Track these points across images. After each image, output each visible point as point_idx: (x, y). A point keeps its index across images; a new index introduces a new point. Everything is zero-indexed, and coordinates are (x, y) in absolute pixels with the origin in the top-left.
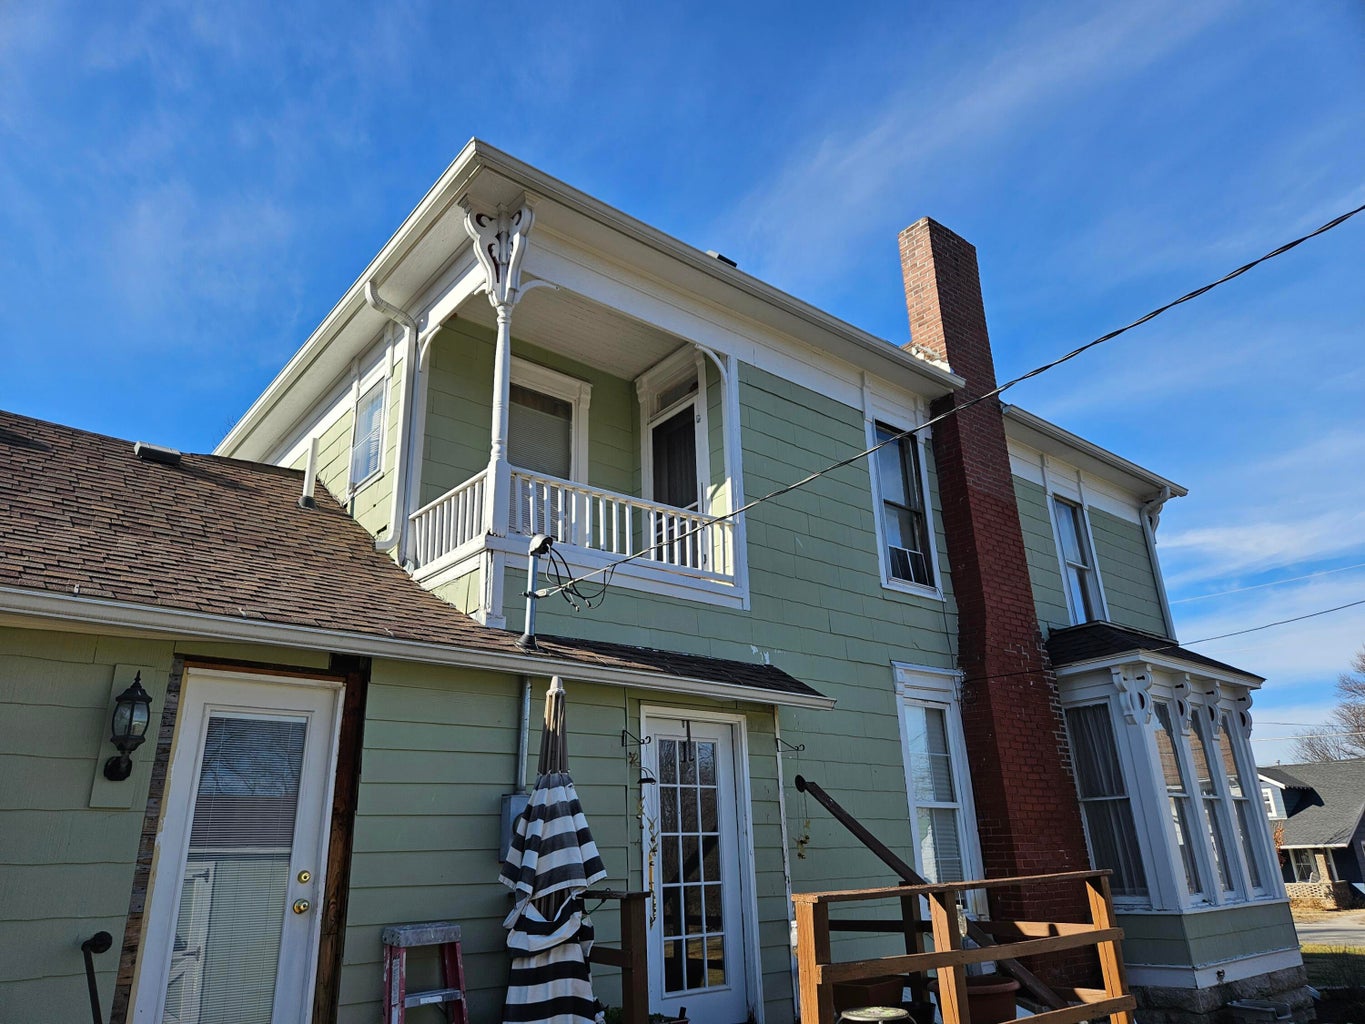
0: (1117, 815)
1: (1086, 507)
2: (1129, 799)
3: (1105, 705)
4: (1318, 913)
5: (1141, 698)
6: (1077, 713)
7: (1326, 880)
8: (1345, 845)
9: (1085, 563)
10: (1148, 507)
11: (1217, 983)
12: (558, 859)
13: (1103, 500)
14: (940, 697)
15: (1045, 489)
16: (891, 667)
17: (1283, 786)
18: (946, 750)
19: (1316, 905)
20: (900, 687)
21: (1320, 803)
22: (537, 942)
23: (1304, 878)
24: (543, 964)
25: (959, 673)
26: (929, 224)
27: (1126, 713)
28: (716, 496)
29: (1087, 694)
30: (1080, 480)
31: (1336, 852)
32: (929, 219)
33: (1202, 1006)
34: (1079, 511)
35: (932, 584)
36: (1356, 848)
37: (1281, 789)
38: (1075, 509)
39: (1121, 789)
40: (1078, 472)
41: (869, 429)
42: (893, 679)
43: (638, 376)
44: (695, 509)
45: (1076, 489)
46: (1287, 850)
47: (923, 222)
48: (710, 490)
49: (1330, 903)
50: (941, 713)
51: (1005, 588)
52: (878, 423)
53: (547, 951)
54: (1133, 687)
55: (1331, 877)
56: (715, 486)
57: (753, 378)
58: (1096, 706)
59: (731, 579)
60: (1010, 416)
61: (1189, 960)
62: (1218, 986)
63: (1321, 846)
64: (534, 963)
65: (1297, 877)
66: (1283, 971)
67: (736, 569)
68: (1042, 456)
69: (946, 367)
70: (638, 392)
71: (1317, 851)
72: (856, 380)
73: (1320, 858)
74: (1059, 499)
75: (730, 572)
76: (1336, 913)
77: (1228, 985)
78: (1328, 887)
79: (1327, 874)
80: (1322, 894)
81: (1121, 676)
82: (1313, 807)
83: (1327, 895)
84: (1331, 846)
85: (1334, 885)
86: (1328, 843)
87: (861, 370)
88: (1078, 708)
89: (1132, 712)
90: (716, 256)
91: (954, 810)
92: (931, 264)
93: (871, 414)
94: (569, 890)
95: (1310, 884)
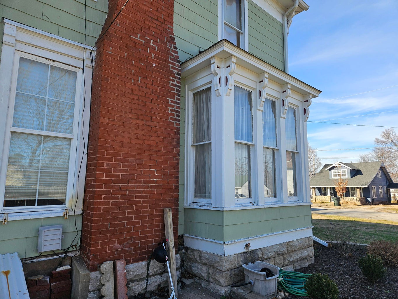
4: (354, 206)
7: (359, 197)
8: (366, 187)
9: (241, 29)
11: (243, 251)
17: (351, 169)
19: (354, 204)
21: (362, 174)
23: (352, 196)
31: (364, 189)
33: (226, 266)
36: (370, 188)
37: (350, 169)
46: (349, 187)
49: (359, 203)
54: (223, 73)
55: (361, 196)
61: (222, 238)
62: (244, 253)
63: (359, 187)
65: (350, 196)
66: (298, 240)
71: (358, 188)
73: (358, 190)
76: (361, 206)
77: (253, 252)
78: (359, 199)
79: (359, 195)
80: (357, 201)
82: (359, 175)
83: (358, 201)
84: (362, 187)
85: (361, 198)
86: (361, 186)
95: (354, 197)
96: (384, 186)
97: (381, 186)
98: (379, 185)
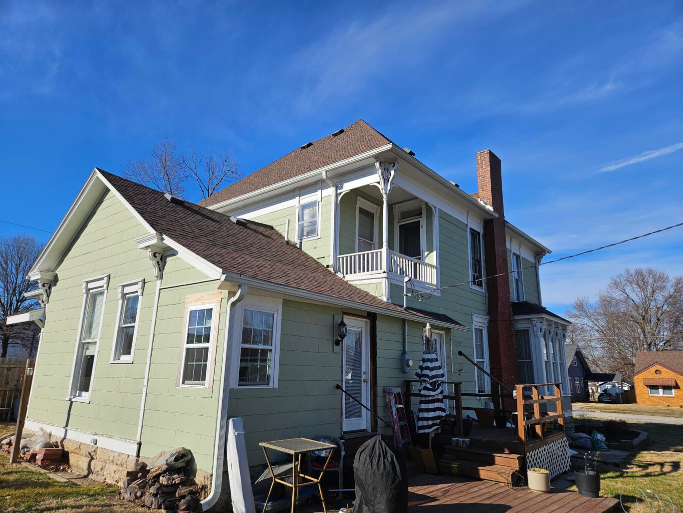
0: (527, 367)
1: (521, 257)
2: (532, 361)
3: (528, 330)
5: (541, 328)
6: (518, 332)
9: (518, 277)
10: (539, 257)
12: (434, 373)
13: (527, 255)
14: (482, 325)
15: (511, 250)
16: (472, 315)
18: (482, 342)
20: (474, 322)
22: (432, 393)
24: (433, 399)
25: (488, 317)
26: (489, 153)
27: (536, 333)
28: (429, 256)
29: (521, 326)
30: (520, 247)
32: (490, 151)
34: (519, 258)
35: (482, 286)
38: (518, 257)
39: (530, 358)
40: (520, 244)
41: (469, 231)
42: (472, 319)
43: (393, 204)
44: (419, 259)
45: (518, 249)
47: (487, 151)
48: (426, 253)
50: (481, 330)
51: (503, 289)
52: (471, 229)
53: (433, 396)
54: (539, 325)
56: (428, 252)
57: (444, 216)
58: (524, 330)
59: (436, 286)
60: (507, 227)
64: (430, 398)
67: (437, 283)
68: (511, 239)
69: (491, 209)
70: (394, 210)
72: (466, 213)
74: (514, 254)
75: (435, 284)
81: (536, 321)
87: (467, 209)
88: (518, 330)
89: (538, 333)
90: (454, 184)
91: (483, 362)
92: (489, 168)
93: (470, 226)
94: (438, 381)
96: (581, 377)
97: (577, 377)
98: (575, 377)
